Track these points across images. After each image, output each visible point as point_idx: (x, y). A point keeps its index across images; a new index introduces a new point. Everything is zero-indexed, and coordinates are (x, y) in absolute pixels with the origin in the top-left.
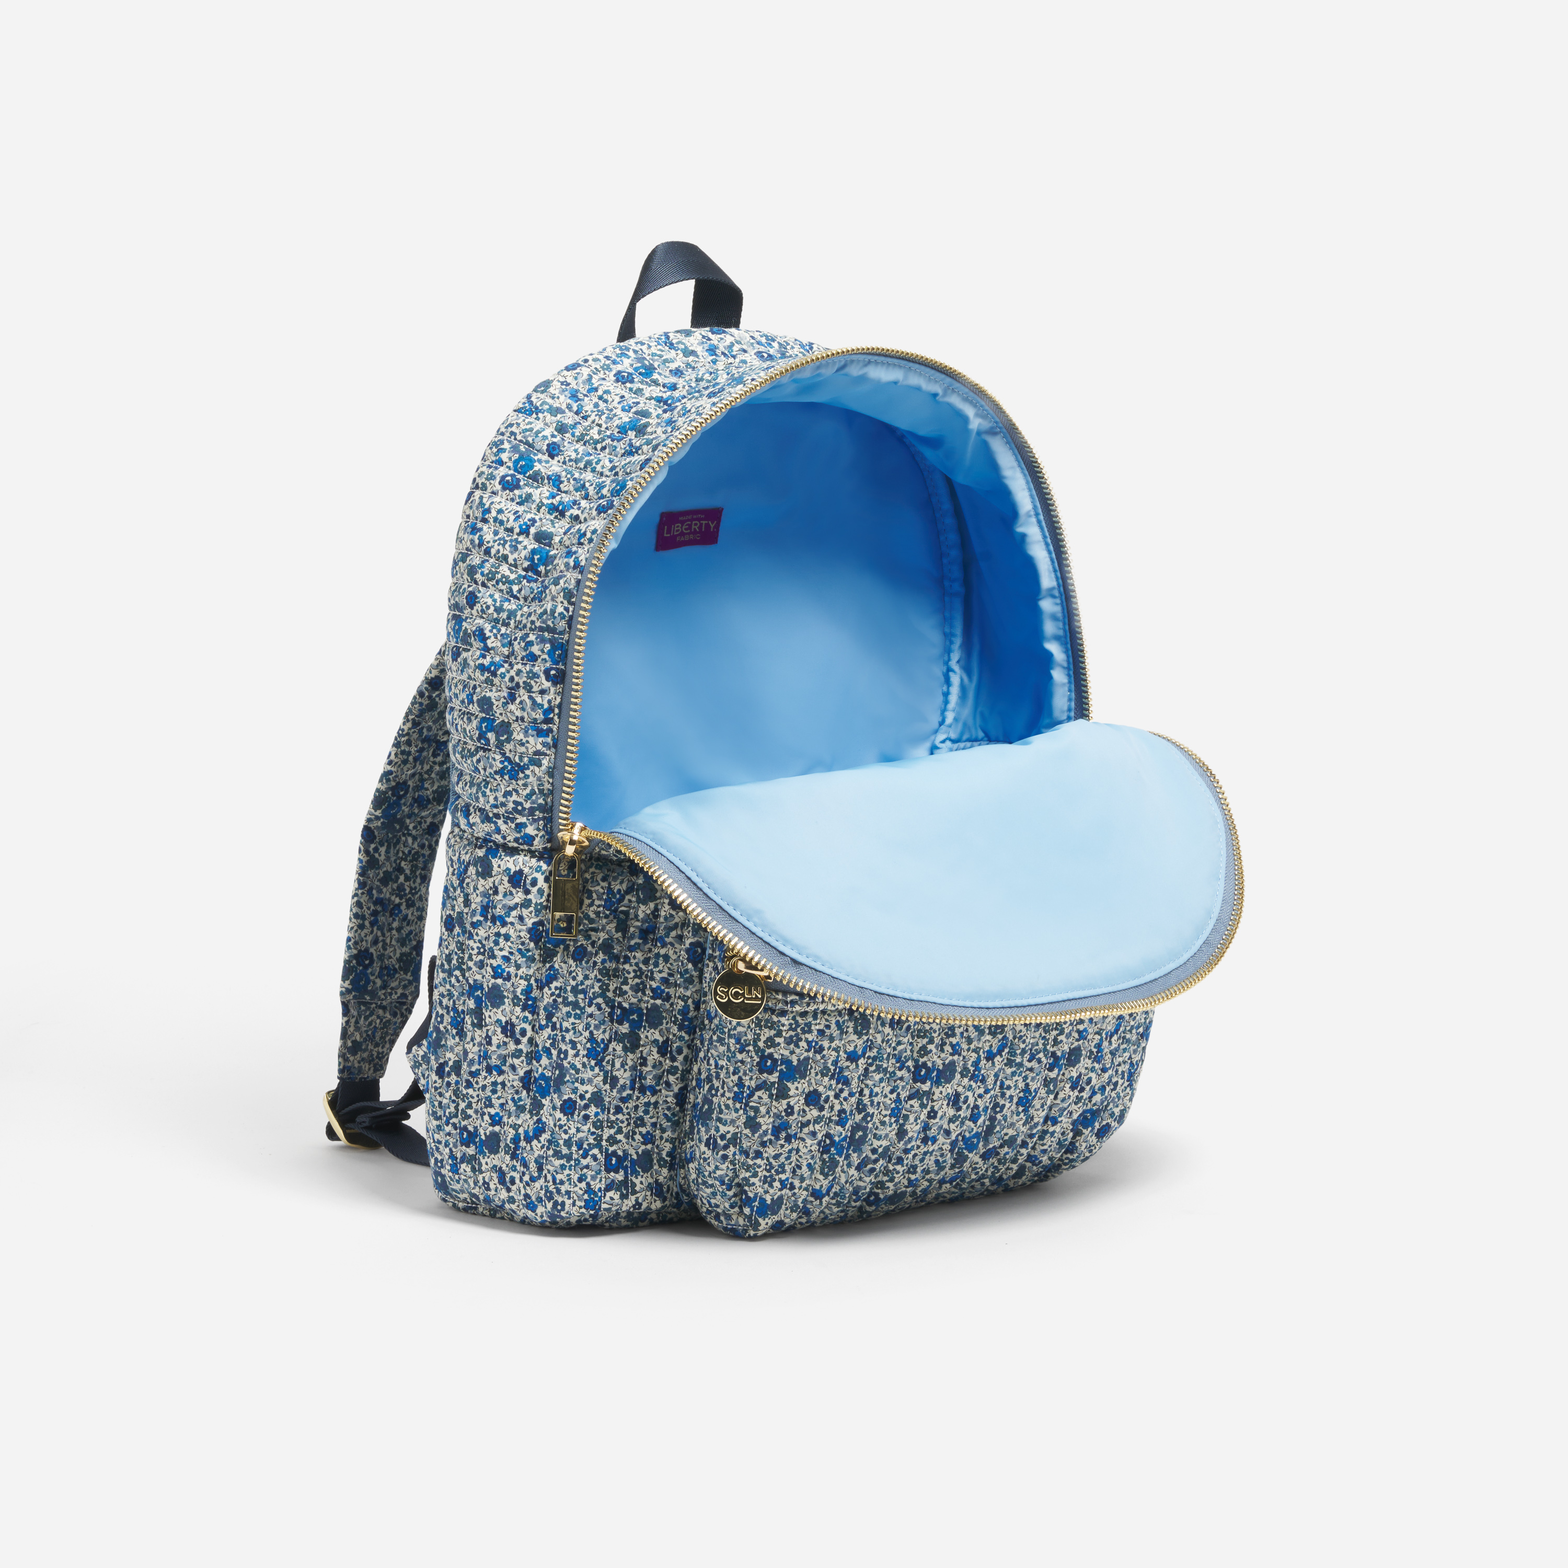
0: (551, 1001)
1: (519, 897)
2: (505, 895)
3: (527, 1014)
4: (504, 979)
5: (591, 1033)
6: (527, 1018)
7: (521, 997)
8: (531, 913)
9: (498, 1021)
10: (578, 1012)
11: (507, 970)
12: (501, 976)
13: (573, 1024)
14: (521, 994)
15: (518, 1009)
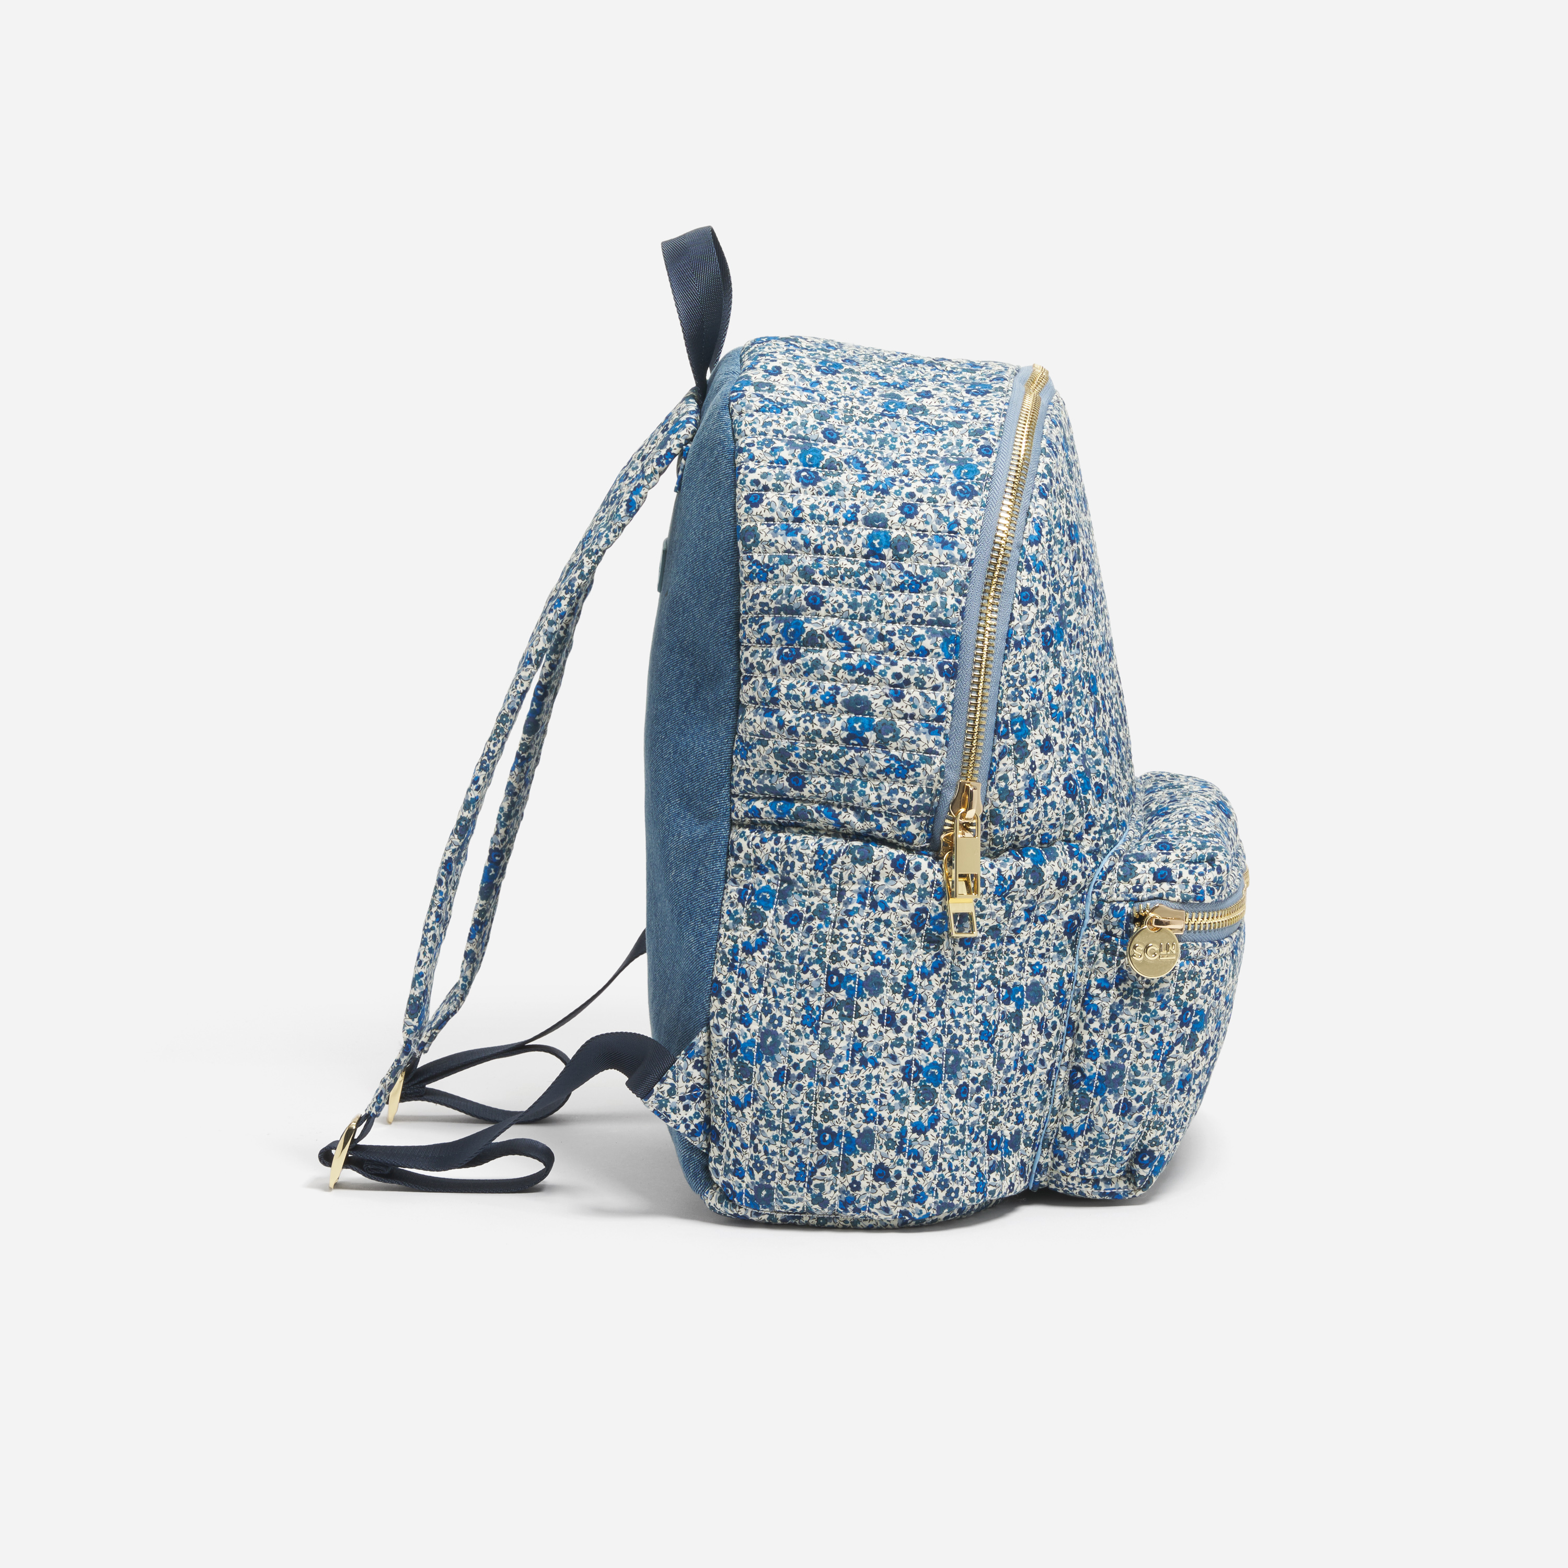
0: (941, 988)
1: (902, 882)
2: (887, 880)
3: (907, 1001)
4: (884, 966)
5: (984, 1015)
6: (907, 1005)
7: (902, 983)
8: (914, 898)
9: (876, 1010)
10: (970, 995)
11: (887, 956)
12: (880, 963)
13: (967, 1008)
14: (902, 981)
15: (899, 996)
